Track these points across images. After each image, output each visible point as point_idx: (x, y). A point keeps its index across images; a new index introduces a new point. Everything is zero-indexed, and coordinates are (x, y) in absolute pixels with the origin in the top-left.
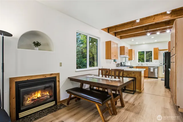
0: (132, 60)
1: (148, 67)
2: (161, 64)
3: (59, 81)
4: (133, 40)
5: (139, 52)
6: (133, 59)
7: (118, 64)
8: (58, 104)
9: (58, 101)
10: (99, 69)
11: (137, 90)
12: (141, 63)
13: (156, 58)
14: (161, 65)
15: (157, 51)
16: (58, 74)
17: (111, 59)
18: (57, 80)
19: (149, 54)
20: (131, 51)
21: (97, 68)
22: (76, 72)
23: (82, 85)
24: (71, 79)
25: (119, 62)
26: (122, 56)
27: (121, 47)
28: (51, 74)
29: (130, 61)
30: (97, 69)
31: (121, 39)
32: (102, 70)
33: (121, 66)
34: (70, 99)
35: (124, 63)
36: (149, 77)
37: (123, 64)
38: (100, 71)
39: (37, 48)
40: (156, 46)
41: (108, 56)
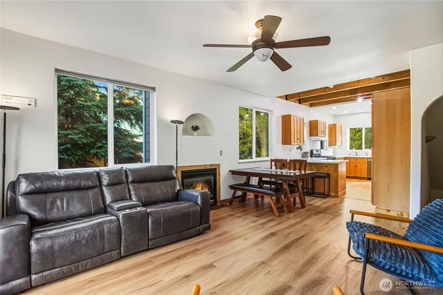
0: (336, 145)
1: (367, 158)
3: (219, 174)
5: (351, 129)
6: (338, 143)
7: (306, 153)
8: (219, 204)
9: (218, 199)
10: (272, 161)
11: (332, 194)
12: (354, 150)
16: (219, 165)
17: (290, 144)
18: (218, 173)
20: (333, 128)
21: (269, 159)
22: (239, 163)
23: (248, 180)
24: (234, 173)
25: (307, 148)
26: (314, 138)
27: (310, 122)
28: (212, 165)
29: (332, 147)
30: (268, 161)
31: (311, 106)
32: (276, 161)
33: (311, 156)
34: (234, 197)
35: (317, 151)
37: (315, 152)
38: (273, 163)
39: (196, 133)
41: (286, 140)
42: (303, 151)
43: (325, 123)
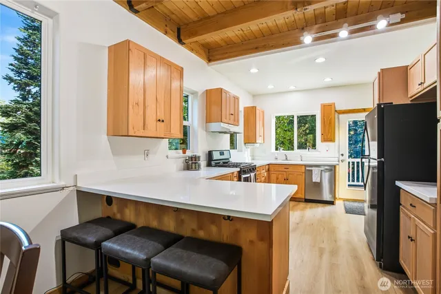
0: (255, 142)
1: (306, 166)
2: (342, 155)
4: (254, 70)
5: (278, 118)
6: (259, 140)
12: (282, 151)
13: (329, 137)
14: (341, 158)
15: (330, 112)
19: (306, 130)
20: (251, 114)
26: (215, 126)
27: (208, 93)
29: (250, 146)
31: (210, 60)
33: (209, 165)
35: (222, 154)
36: (307, 201)
37: (216, 156)
40: (328, 98)
42: (189, 153)
43: (236, 99)
